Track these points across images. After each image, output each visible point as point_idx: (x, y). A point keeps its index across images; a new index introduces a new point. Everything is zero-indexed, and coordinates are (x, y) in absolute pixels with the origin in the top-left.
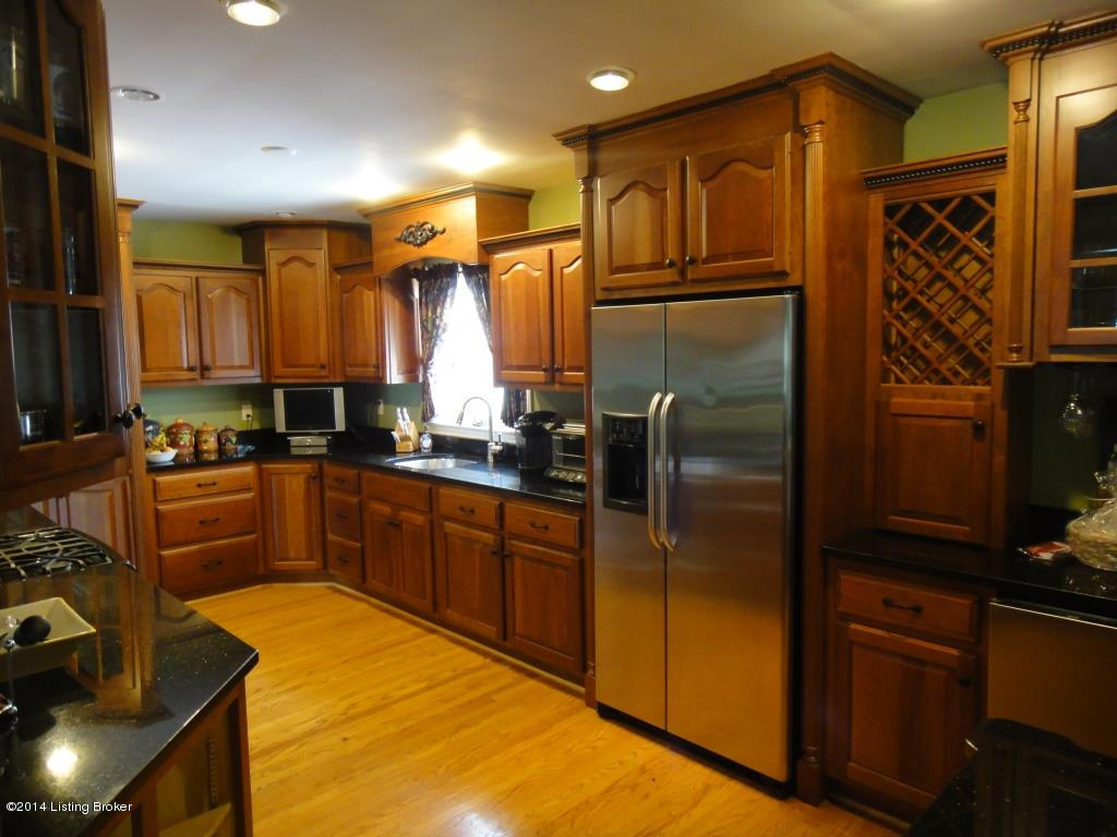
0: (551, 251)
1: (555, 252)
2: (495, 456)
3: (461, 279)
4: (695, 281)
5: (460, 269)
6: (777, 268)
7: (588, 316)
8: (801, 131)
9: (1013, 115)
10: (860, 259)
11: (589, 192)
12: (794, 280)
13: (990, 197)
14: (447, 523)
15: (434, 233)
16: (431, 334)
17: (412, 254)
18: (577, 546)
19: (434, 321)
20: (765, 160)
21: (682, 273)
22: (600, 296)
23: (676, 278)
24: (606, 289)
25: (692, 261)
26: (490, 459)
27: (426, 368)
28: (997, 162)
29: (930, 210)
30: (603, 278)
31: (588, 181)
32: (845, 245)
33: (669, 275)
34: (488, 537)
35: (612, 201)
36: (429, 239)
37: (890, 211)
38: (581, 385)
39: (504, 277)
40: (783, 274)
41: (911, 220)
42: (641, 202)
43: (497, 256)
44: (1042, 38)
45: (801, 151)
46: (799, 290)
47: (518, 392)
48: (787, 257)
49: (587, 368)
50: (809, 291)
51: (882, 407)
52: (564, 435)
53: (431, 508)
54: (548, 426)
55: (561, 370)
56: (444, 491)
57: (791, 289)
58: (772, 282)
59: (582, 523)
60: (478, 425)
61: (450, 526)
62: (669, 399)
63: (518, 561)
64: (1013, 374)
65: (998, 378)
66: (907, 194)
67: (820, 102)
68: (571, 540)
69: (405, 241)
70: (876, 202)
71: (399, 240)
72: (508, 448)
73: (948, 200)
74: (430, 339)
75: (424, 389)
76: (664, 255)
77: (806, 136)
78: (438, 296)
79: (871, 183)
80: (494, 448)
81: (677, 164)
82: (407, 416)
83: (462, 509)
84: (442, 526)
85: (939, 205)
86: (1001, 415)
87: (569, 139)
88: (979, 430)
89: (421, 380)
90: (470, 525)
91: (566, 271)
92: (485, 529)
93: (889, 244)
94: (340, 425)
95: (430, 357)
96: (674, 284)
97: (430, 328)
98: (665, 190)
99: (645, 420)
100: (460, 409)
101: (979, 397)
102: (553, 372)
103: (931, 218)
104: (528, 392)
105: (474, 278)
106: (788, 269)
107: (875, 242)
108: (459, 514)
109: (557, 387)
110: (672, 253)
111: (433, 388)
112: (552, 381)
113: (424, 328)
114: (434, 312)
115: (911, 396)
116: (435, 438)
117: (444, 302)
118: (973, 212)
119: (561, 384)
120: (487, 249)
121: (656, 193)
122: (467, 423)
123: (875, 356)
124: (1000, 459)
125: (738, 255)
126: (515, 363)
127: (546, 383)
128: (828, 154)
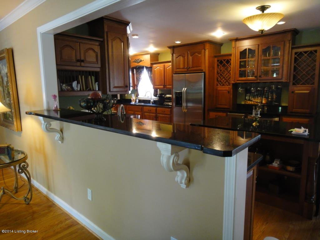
0: (164, 65)
1: (165, 65)
2: (152, 102)
3: (145, 69)
4: (190, 71)
5: (145, 67)
6: (201, 69)
7: (172, 76)
8: (205, 50)
9: (233, 49)
10: (214, 68)
11: (173, 56)
12: (204, 71)
13: (230, 59)
14: (145, 113)
15: (141, 61)
16: (138, 80)
17: (136, 64)
18: (170, 114)
19: (139, 78)
20: (200, 53)
21: (188, 69)
22: (174, 73)
23: (187, 70)
24: (175, 72)
25: (189, 68)
26: (151, 103)
27: (137, 86)
28: (230, 55)
29: (223, 61)
30: (175, 70)
31: (172, 54)
32: (211, 66)
33: (186, 70)
34: (154, 115)
35: (177, 58)
36: (140, 62)
37: (218, 61)
38: (171, 88)
39: (155, 69)
40: (202, 70)
41: (221, 62)
42: (181, 58)
43: (154, 65)
44: (235, 39)
45: (205, 52)
46: (204, 72)
47: (156, 90)
48: (203, 68)
49: (172, 85)
50: (206, 72)
51: (216, 89)
52: (167, 97)
53: (142, 111)
54: (163, 96)
55: (166, 86)
56: (144, 107)
57: (203, 72)
58: (201, 71)
59: (171, 110)
60: (148, 97)
61: (146, 114)
62: (186, 89)
63: (159, 118)
64: (233, 84)
65: (231, 85)
66: (220, 59)
67: (208, 46)
68: (169, 113)
69: (135, 62)
70: (216, 59)
71: (134, 62)
72: (154, 101)
73: (225, 60)
74: (138, 81)
75: (137, 90)
76: (185, 67)
77: (206, 50)
78: (140, 73)
79: (215, 57)
80: (152, 101)
81: (187, 53)
82: (134, 96)
83: (148, 110)
84: (144, 114)
85: (224, 60)
86: (232, 90)
87: (170, 47)
88: (229, 92)
89: (136, 89)
90: (150, 113)
91: (167, 68)
92: (153, 113)
93: (218, 65)
94: (119, 98)
95: (138, 84)
96: (186, 71)
97: (138, 78)
98: (185, 56)
99: (182, 92)
100: (145, 94)
101: (229, 88)
102: (165, 86)
103: (223, 62)
104: (158, 90)
105: (148, 69)
106: (203, 69)
107: (216, 65)
108: (148, 111)
109: (165, 89)
110: (186, 67)
111: (139, 90)
112: (164, 88)
113: (137, 78)
114: (139, 75)
115: (220, 88)
116: (139, 100)
117: (141, 74)
118: (228, 61)
119: (166, 88)
120: (152, 64)
121: (184, 57)
122: (146, 97)
123: (216, 82)
124: (231, 96)
125: (196, 67)
126: (157, 84)
127: (163, 88)
128: (209, 53)
